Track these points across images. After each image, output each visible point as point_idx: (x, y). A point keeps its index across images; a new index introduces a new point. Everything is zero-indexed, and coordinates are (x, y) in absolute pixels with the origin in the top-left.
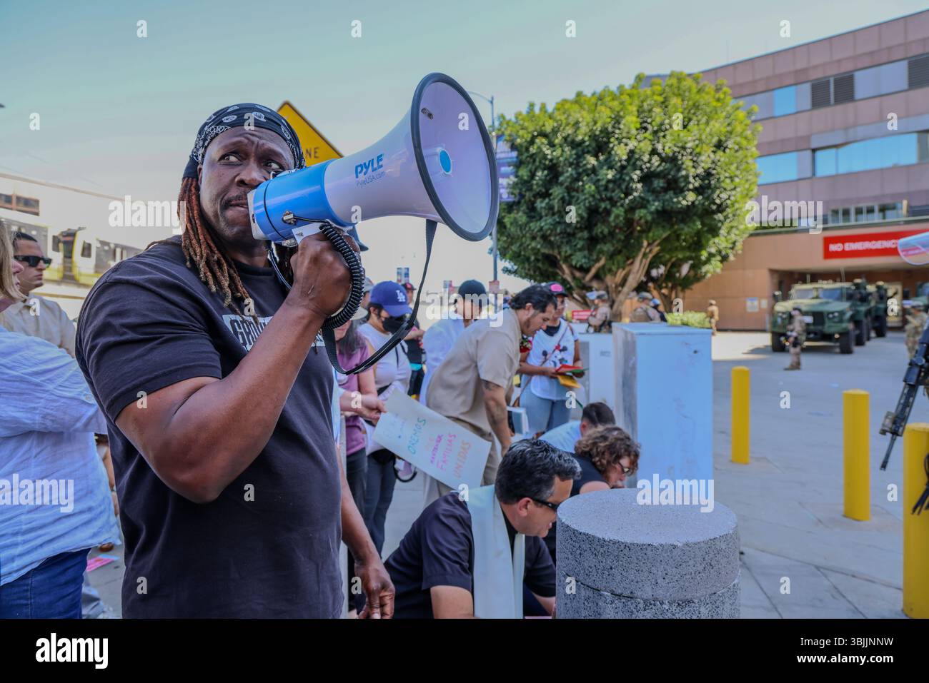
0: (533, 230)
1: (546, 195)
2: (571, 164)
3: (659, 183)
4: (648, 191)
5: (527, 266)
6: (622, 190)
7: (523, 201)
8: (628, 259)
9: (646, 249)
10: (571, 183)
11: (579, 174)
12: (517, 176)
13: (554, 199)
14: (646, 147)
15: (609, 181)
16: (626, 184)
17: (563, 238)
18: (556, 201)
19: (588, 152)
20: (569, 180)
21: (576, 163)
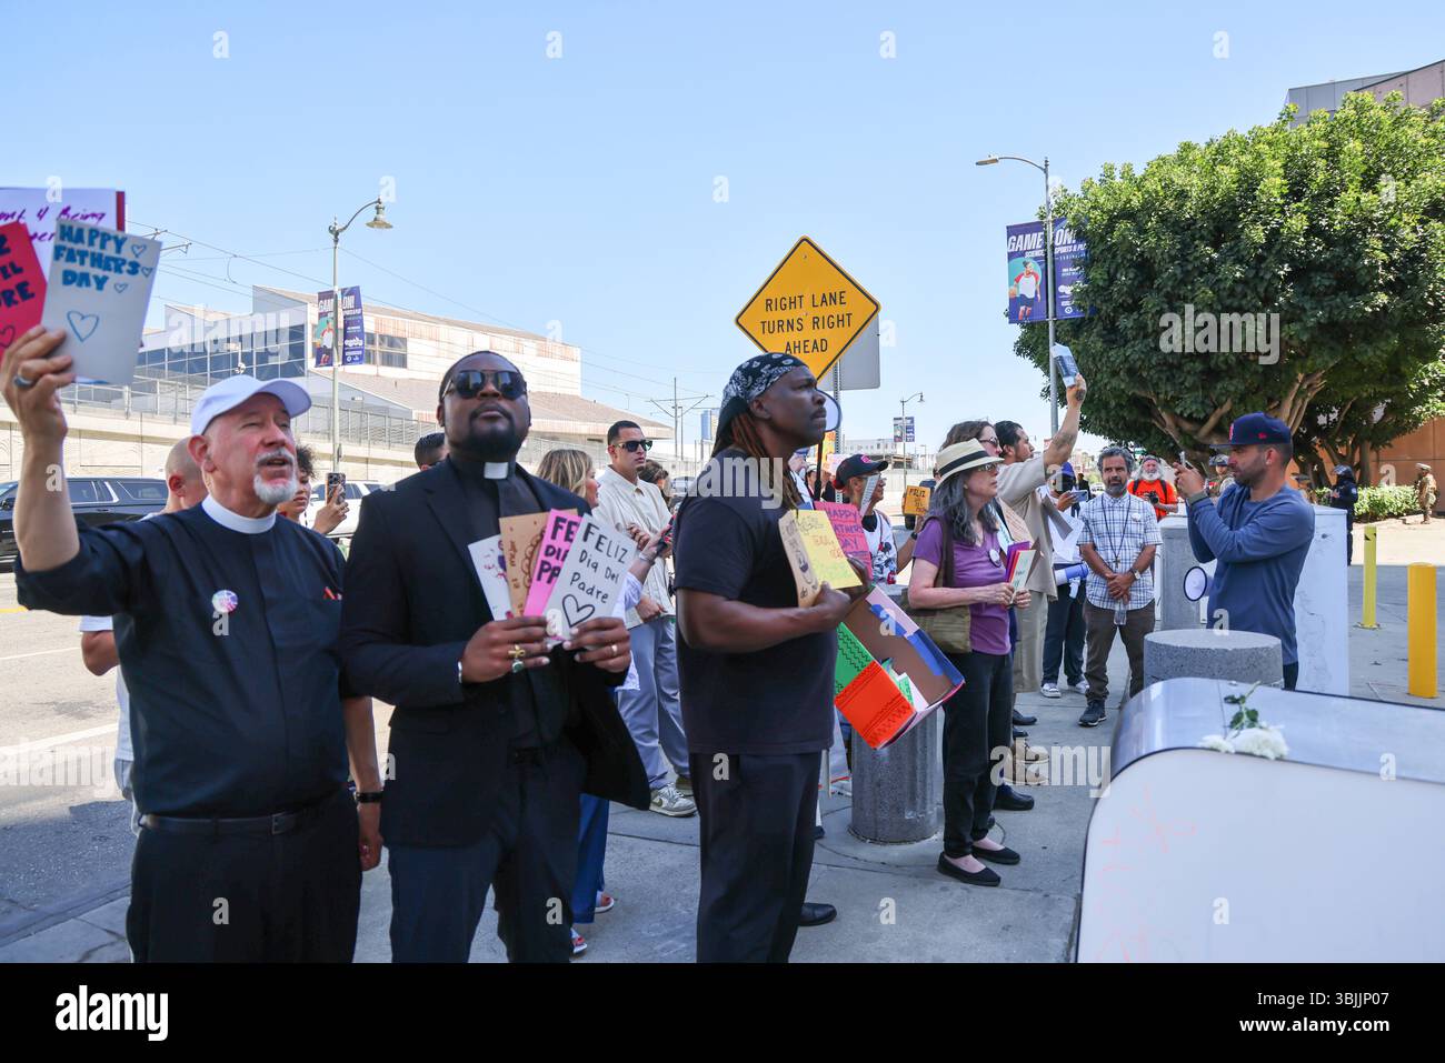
0: (1113, 362)
1: (1135, 307)
2: (1173, 259)
3: (1320, 281)
4: (1304, 294)
5: (1103, 415)
6: (1258, 293)
7: (1096, 317)
8: (1270, 400)
9: (1301, 384)
10: (1173, 288)
11: (1187, 273)
12: (1086, 282)
13: (1146, 313)
14: (1298, 223)
15: (1236, 281)
16: (1265, 284)
17: (1161, 371)
18: (1150, 315)
19: (1202, 238)
20: (1170, 283)
21: (1182, 257)
